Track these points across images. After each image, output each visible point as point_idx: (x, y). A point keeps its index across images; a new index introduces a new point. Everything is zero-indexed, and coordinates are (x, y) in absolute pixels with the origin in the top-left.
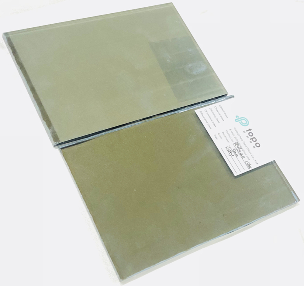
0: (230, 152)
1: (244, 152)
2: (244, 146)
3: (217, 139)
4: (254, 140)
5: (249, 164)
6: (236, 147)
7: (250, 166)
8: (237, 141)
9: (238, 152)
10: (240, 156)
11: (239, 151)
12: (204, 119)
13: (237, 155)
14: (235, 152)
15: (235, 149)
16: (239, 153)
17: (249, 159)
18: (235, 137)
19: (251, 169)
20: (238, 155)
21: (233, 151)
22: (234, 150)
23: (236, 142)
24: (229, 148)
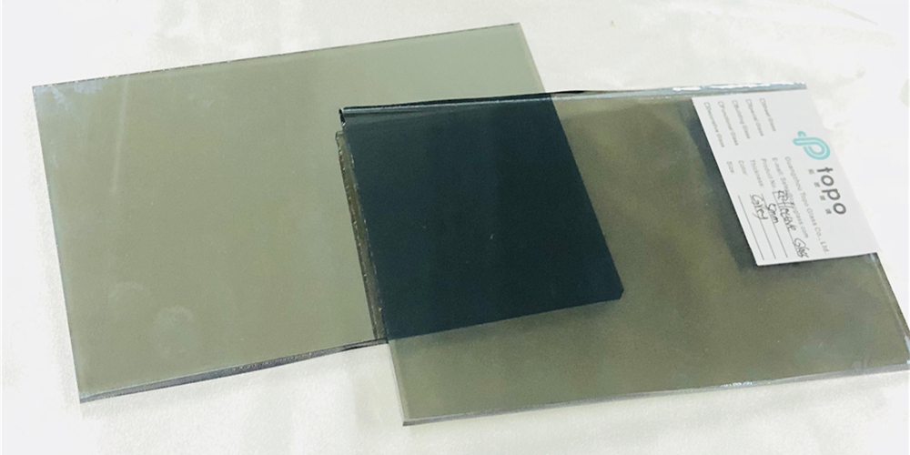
0: (758, 209)
1: (798, 217)
2: (803, 203)
3: (732, 171)
4: (833, 194)
5: (802, 245)
6: (780, 201)
7: (806, 251)
8: (786, 187)
9: (781, 214)
10: (784, 223)
11: (784, 211)
12: (710, 121)
13: (777, 219)
14: (774, 213)
15: (774, 205)
16: (784, 215)
17: (807, 236)
18: (783, 180)
19: (804, 259)
20: (780, 219)
21: (769, 209)
22: (772, 208)
23: (783, 189)
24: (760, 201)
